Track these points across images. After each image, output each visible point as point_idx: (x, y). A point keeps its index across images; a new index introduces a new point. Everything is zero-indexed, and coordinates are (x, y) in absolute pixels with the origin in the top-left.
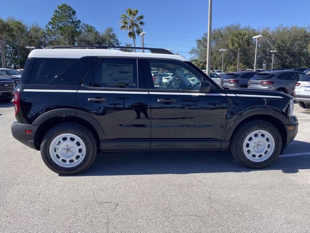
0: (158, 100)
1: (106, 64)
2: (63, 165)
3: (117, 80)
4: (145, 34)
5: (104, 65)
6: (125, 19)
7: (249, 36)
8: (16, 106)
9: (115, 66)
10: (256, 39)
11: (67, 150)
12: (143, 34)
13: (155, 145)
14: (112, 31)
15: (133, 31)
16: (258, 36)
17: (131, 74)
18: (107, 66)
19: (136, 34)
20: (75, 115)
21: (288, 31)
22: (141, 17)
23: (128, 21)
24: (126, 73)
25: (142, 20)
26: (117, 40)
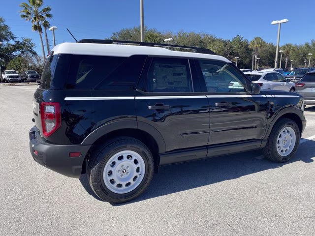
0: (216, 104)
1: (158, 64)
2: (119, 191)
3: (172, 83)
4: (56, 29)
5: (156, 66)
6: (26, 8)
7: (160, 39)
8: (55, 120)
9: (169, 67)
10: (167, 41)
11: (123, 172)
12: (54, 29)
13: (212, 153)
14: (3, 22)
15: (38, 24)
16: (169, 39)
17: (185, 76)
18: (160, 67)
19: (43, 28)
20: (136, 128)
21: (187, 36)
22: (48, 9)
23: (31, 12)
24: (179, 74)
25: (50, 12)
26: (10, 33)
